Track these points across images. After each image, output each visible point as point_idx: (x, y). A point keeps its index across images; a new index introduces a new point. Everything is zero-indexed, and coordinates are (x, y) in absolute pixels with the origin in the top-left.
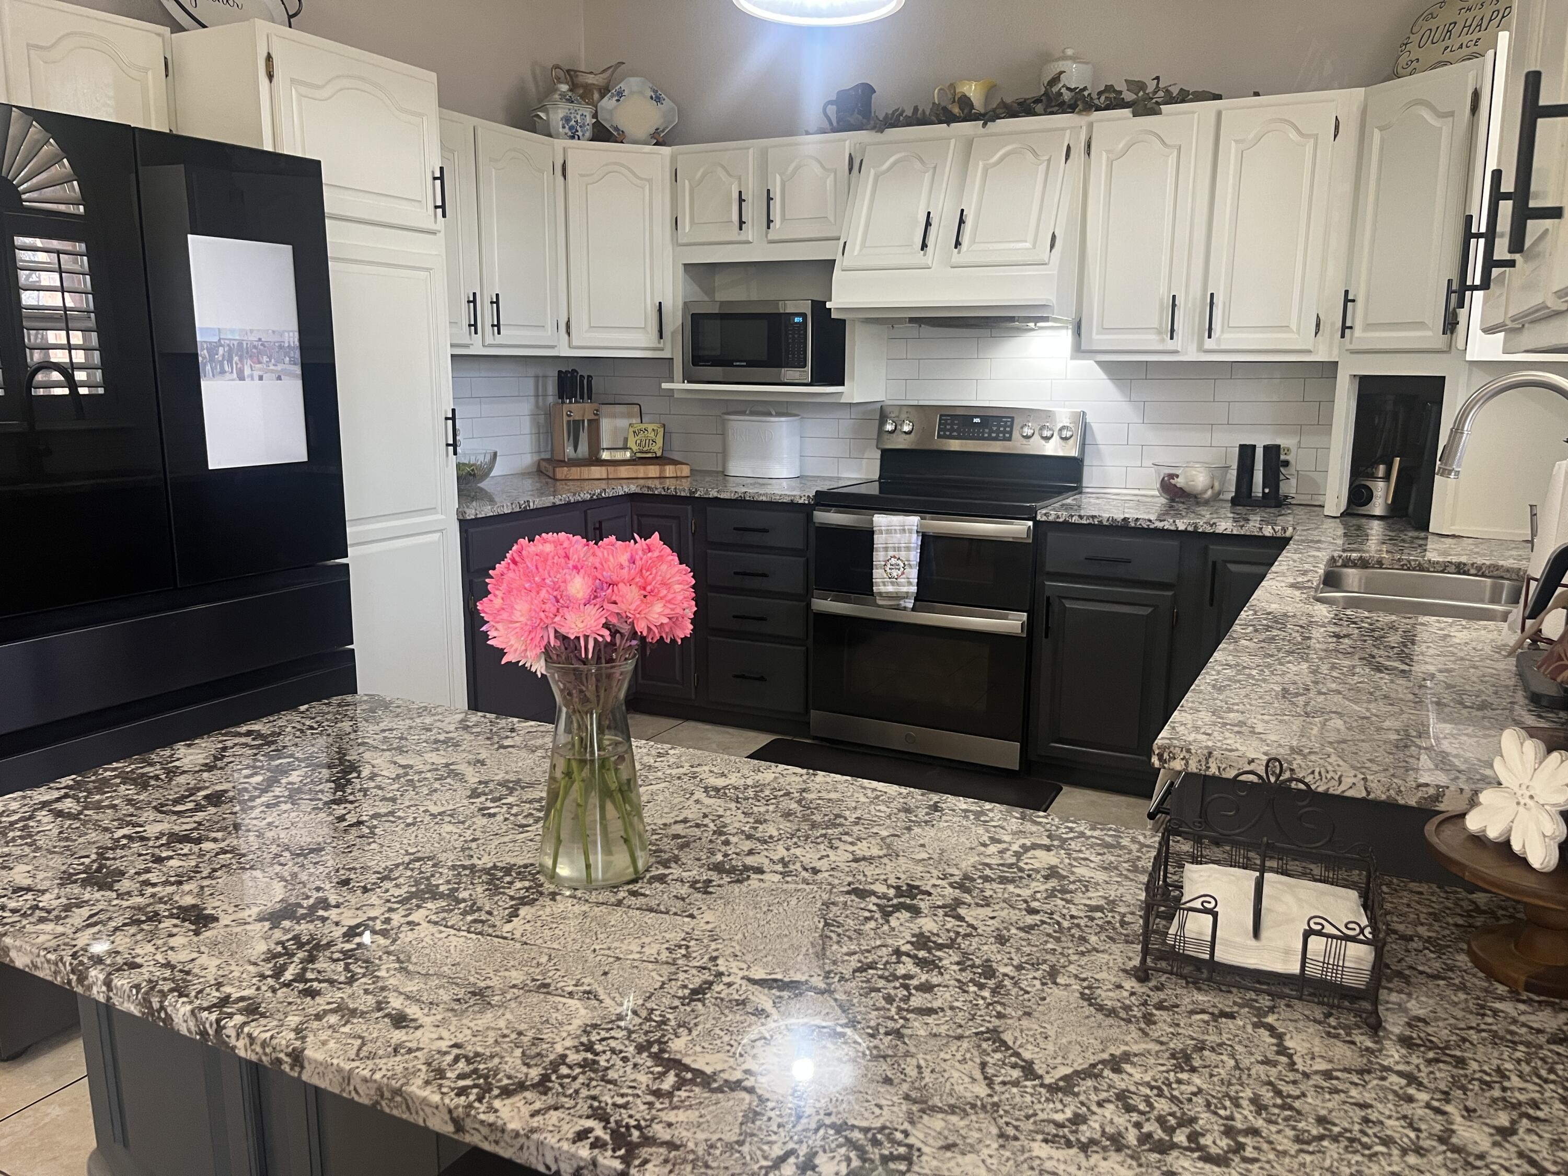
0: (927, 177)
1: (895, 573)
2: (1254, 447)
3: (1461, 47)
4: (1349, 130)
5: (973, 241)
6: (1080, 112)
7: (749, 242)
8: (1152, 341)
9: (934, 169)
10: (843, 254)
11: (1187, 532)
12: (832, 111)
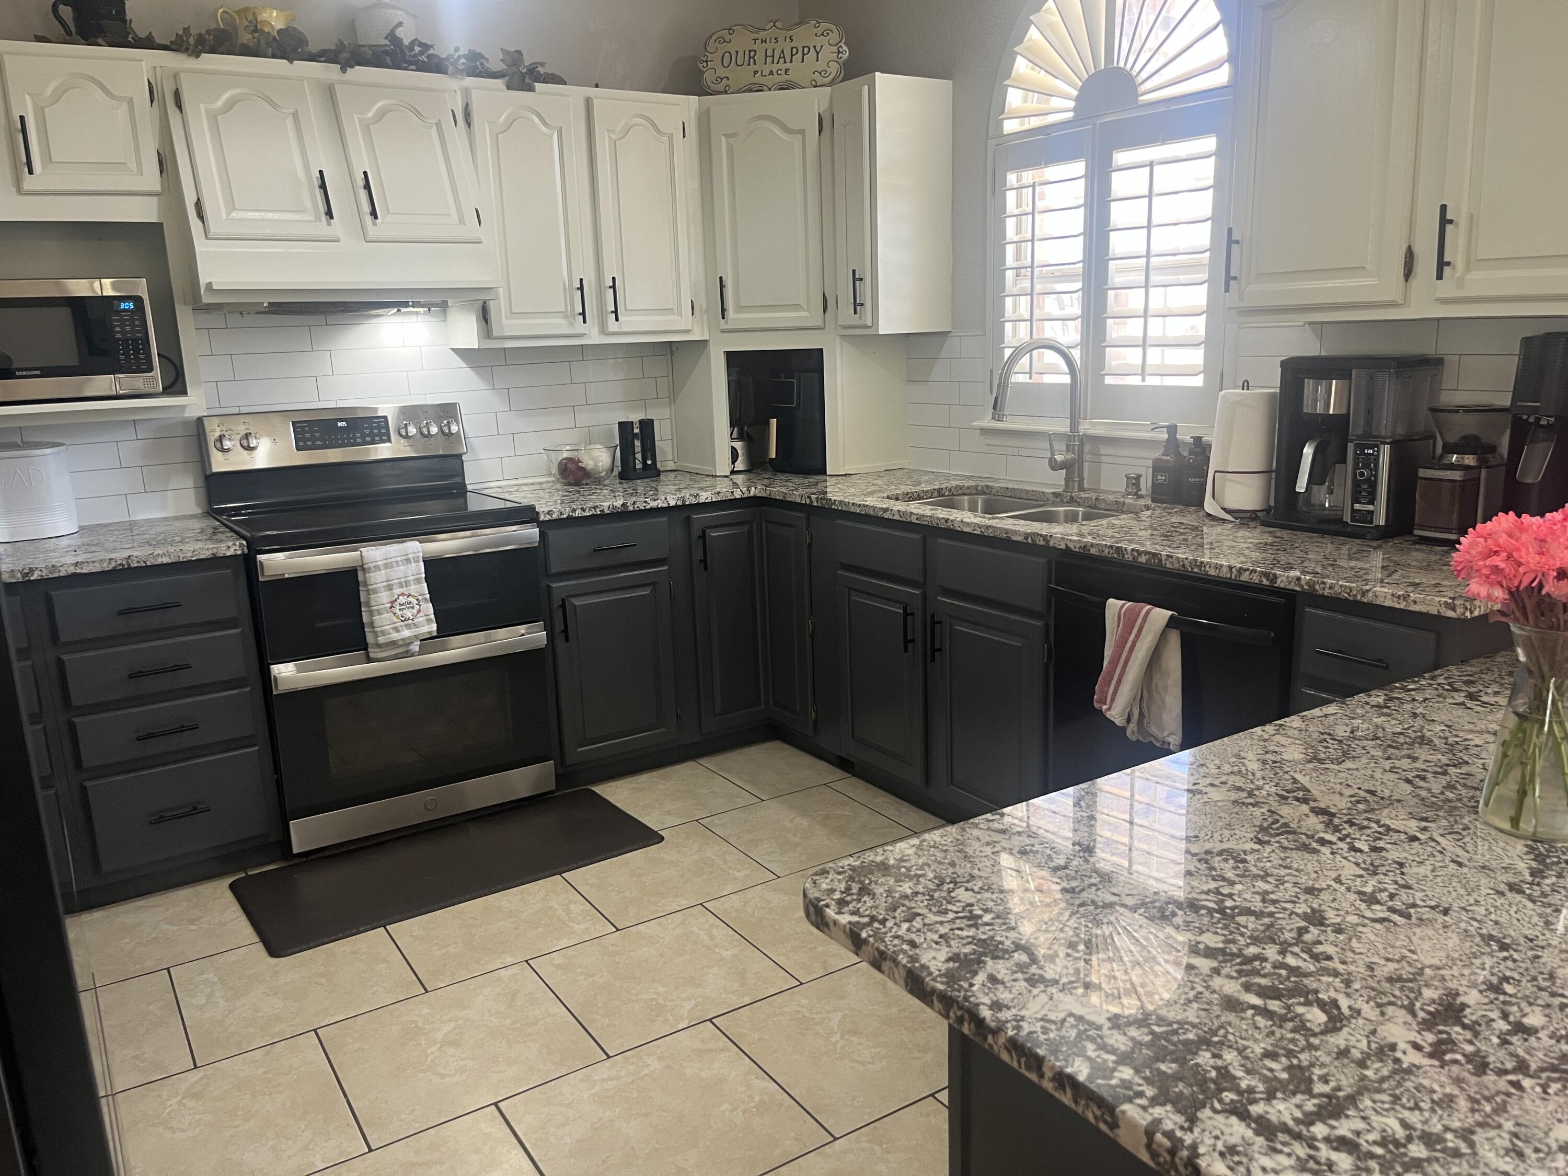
0: (288, 125)
1: (408, 613)
2: (631, 423)
3: (771, 73)
4: (692, 130)
6: (453, 76)
8: (559, 325)
9: (295, 115)
10: (201, 216)
11: (676, 506)
12: (67, 13)
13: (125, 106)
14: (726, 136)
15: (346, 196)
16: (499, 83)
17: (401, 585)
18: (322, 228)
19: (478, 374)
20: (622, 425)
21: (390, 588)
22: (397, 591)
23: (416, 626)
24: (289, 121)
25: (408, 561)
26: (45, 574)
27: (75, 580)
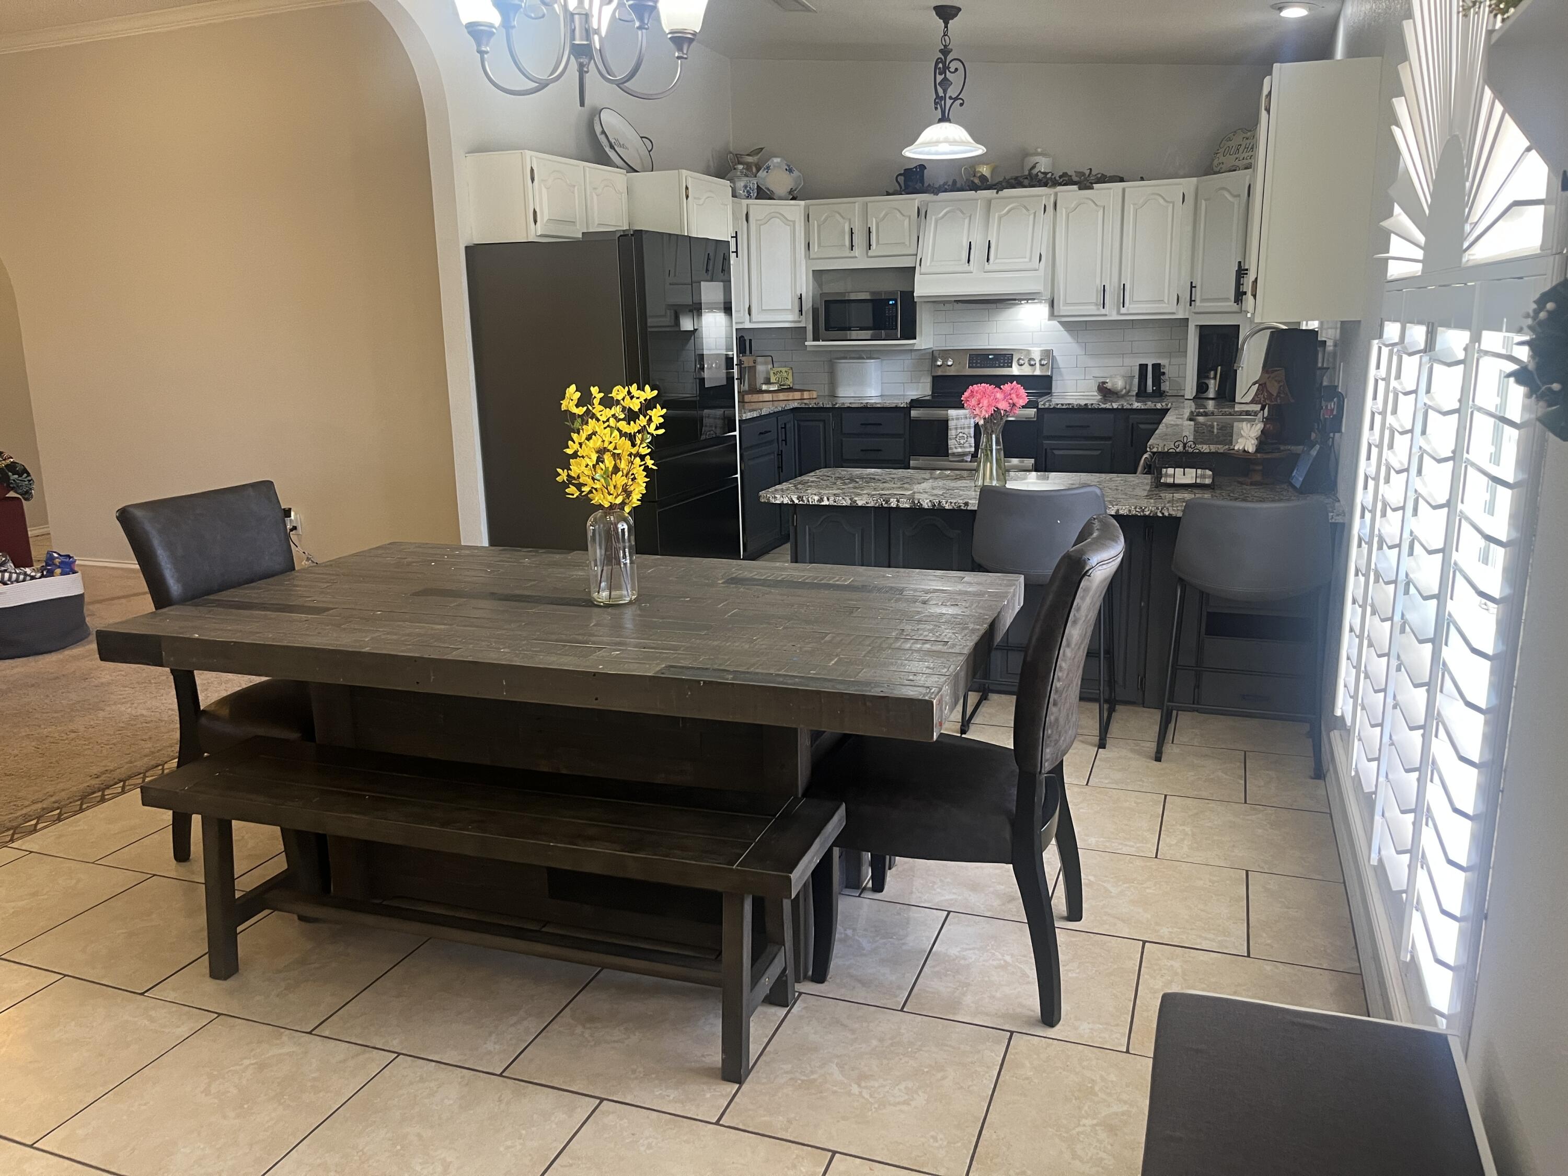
0: (967, 221)
1: (962, 442)
2: (1147, 365)
3: (1244, 158)
4: (1190, 199)
5: (996, 258)
6: (1050, 187)
7: (856, 257)
8: (1092, 310)
9: (970, 217)
10: (920, 265)
11: (1117, 409)
12: (901, 179)
13: (908, 220)
14: (1205, 200)
15: (978, 253)
16: (1075, 187)
17: (961, 428)
18: (966, 267)
19: (1071, 335)
20: (1140, 365)
21: (956, 429)
22: (959, 431)
23: (964, 447)
25: (966, 418)
26: (840, 405)
27: (849, 409)
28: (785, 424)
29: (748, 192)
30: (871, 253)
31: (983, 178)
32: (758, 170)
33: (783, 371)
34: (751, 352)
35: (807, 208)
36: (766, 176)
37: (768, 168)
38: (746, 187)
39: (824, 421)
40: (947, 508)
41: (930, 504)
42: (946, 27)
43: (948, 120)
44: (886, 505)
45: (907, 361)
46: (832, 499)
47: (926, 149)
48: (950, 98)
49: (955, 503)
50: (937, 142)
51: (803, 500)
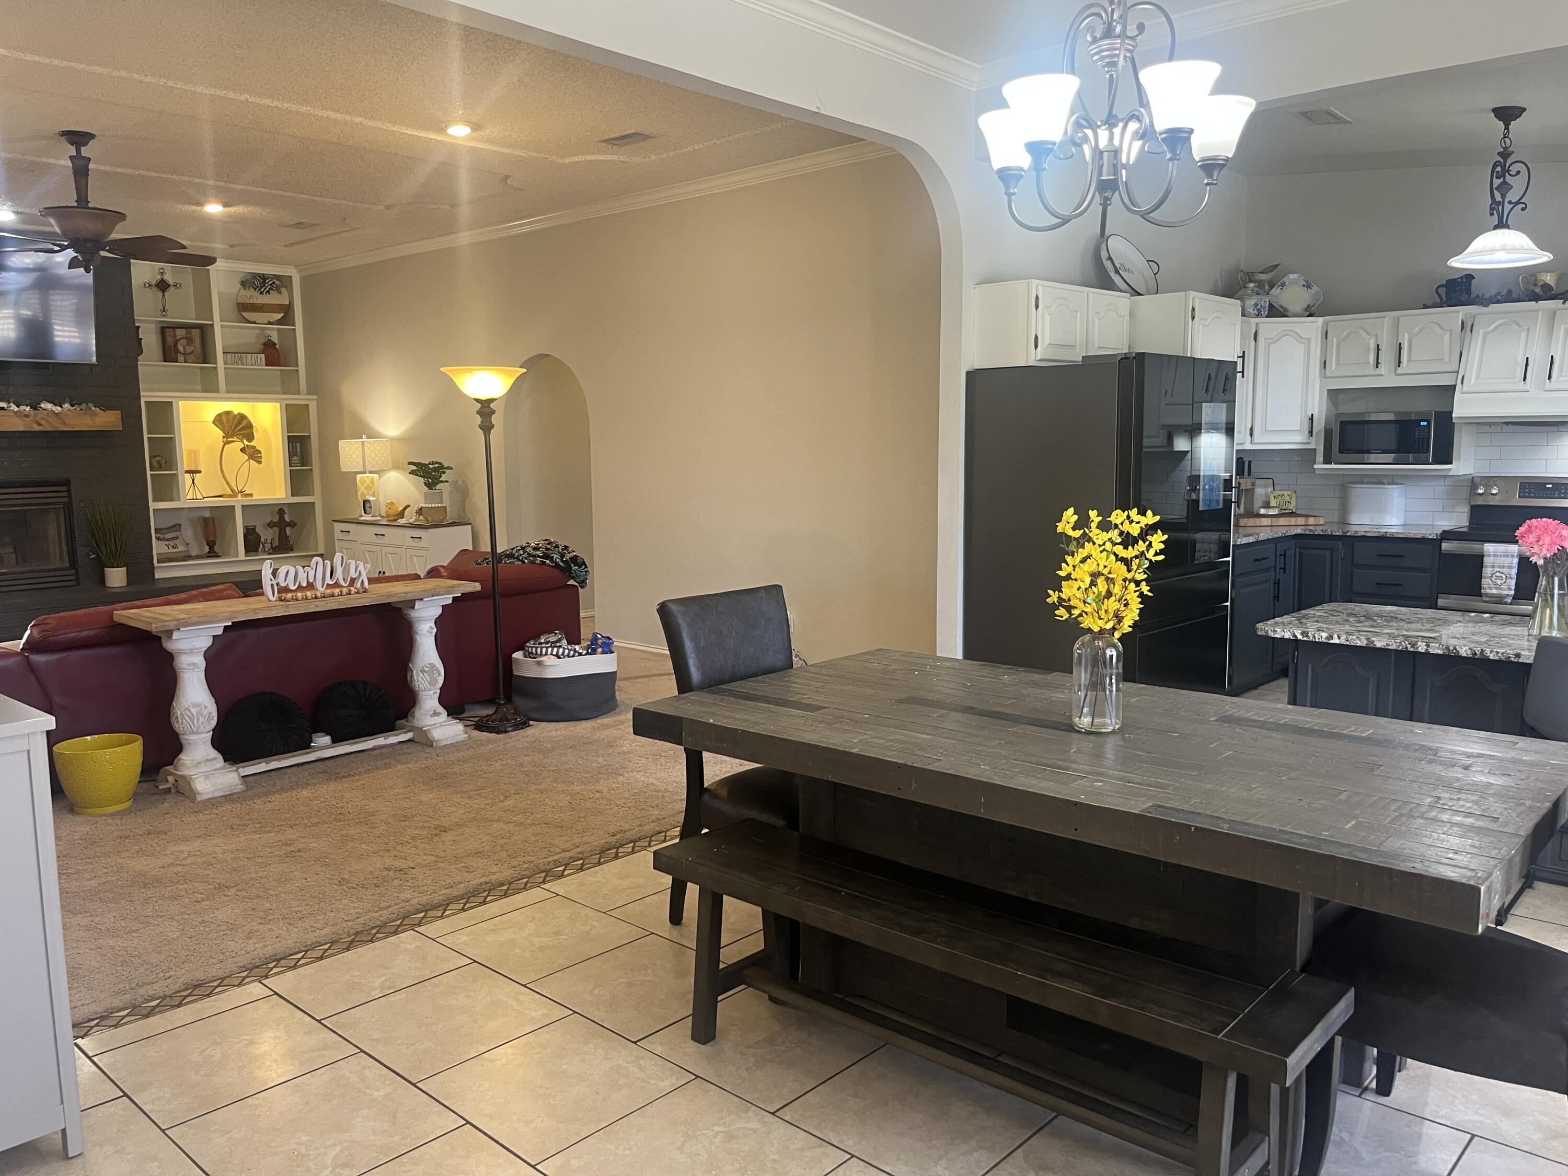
1: (1500, 582)
5: (1560, 375)
7: (1382, 375)
9: (1528, 330)
10: (1462, 383)
12: (1442, 291)
13: (1448, 333)
15: (1538, 369)
18: (1521, 386)
21: (1493, 567)
22: (1497, 569)
24: (1524, 335)
25: (1509, 555)
26: (1353, 534)
27: (1363, 538)
28: (1285, 551)
29: (1258, 310)
30: (1400, 371)
31: (1546, 287)
32: (1271, 288)
33: (1286, 495)
34: (1249, 474)
35: (1326, 324)
36: (1280, 293)
37: (1283, 285)
38: (1256, 305)
39: (1332, 549)
40: (1492, 657)
41: (1469, 652)
42: (1507, 128)
43: (1508, 227)
44: (1412, 649)
45: (1440, 488)
46: (1344, 637)
47: (1477, 258)
48: (1510, 202)
49: (1503, 653)
50: (1493, 251)
51: (1307, 636)
